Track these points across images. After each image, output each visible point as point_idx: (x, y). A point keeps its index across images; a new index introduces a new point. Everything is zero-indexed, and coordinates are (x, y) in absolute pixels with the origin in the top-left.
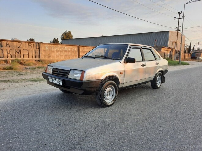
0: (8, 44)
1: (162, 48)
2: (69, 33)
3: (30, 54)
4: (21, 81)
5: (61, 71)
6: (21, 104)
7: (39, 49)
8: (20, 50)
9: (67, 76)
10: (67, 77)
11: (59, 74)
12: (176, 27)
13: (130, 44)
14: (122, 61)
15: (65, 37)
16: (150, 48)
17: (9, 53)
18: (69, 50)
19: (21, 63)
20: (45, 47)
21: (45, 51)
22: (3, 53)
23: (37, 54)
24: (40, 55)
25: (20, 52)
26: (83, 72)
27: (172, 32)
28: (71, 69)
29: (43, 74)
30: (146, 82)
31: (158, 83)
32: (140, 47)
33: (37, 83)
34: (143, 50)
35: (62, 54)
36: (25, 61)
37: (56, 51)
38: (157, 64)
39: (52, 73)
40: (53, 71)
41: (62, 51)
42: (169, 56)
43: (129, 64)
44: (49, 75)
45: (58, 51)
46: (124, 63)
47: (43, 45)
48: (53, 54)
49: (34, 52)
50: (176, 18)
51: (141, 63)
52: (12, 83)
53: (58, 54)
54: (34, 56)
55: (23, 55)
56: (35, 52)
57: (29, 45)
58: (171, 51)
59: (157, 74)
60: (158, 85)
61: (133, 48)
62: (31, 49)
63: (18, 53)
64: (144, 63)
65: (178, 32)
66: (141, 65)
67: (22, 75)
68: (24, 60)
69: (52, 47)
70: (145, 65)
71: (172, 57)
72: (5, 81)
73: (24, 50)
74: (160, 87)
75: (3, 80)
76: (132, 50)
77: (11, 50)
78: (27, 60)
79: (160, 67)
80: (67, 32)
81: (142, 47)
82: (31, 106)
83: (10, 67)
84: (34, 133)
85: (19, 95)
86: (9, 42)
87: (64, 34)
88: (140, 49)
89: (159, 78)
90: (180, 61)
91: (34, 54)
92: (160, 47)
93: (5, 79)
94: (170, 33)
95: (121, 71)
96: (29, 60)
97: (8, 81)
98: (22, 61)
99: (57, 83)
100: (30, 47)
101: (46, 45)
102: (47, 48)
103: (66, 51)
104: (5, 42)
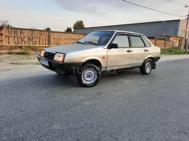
0: (22, 32)
1: (171, 38)
2: (81, 22)
3: (41, 41)
4: (27, 64)
5: (49, 54)
6: (18, 82)
7: (49, 36)
8: (32, 38)
9: (53, 58)
10: (53, 60)
11: (48, 57)
12: (187, 16)
13: (116, 31)
14: (106, 47)
15: (77, 27)
16: (140, 35)
17: (23, 40)
18: (76, 38)
19: (33, 49)
20: (54, 35)
21: (54, 38)
22: (18, 40)
23: (47, 42)
24: (49, 43)
25: (32, 40)
26: (65, 55)
27: (183, 20)
28: (56, 52)
29: (38, 57)
30: (134, 67)
31: (148, 69)
32: (128, 34)
33: (40, 66)
34: (131, 37)
35: (70, 42)
36: (37, 47)
37: (64, 39)
38: (146, 51)
39: (44, 56)
40: (44, 54)
41: (70, 39)
42: (177, 45)
43: (112, 49)
44: (41, 58)
45: (66, 39)
46: (108, 48)
47: (53, 33)
48: (61, 42)
49: (44, 39)
50: (187, 5)
51: (127, 49)
52: (20, 65)
53: (66, 42)
54: (44, 43)
55: (35, 42)
56: (46, 40)
57: (40, 34)
58: (180, 40)
59: (147, 61)
60: (148, 71)
61: (119, 35)
62: (42, 37)
63: (31, 40)
64: (130, 49)
65: (188, 21)
66: (127, 51)
67: (31, 59)
68: (35, 47)
69: (60, 35)
70: (131, 51)
71: (181, 46)
72: (14, 63)
73: (35, 37)
74: (149, 73)
75: (13, 62)
76: (118, 37)
77: (25, 37)
78: (38, 46)
79: (149, 54)
80: (79, 21)
81: (130, 34)
82: (25, 83)
83: (23, 52)
84: (17, 103)
85: (19, 75)
86: (22, 30)
87: (76, 23)
88: (129, 35)
89: (148, 64)
90: (186, 51)
91: (44, 41)
92: (168, 36)
93: (14, 62)
94: (181, 22)
95: (104, 55)
96: (40, 47)
97: (17, 64)
98: (34, 48)
99: (45, 64)
100: (41, 35)
101: (55, 34)
102: (56, 36)
103: (73, 39)
104: (20, 30)
